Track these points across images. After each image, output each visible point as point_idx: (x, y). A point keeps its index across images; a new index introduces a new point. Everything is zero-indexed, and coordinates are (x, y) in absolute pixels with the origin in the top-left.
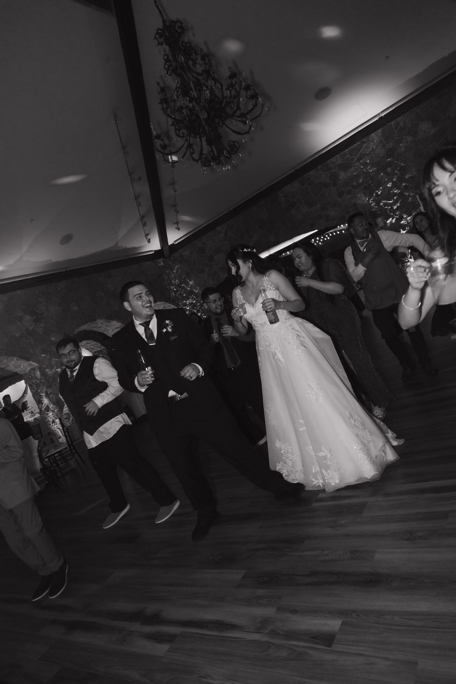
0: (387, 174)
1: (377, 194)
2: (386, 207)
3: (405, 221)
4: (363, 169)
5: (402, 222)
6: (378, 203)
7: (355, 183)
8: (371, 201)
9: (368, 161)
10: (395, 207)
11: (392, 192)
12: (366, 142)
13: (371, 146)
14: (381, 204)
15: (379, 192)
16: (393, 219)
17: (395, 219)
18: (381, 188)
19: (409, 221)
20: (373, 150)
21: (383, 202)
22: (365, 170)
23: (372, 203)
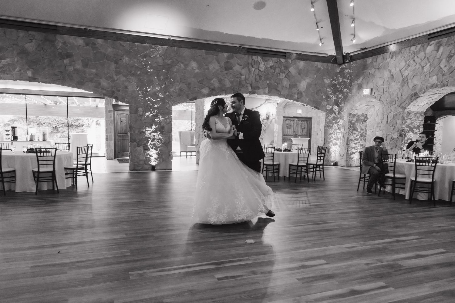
0: (159, 80)
1: (147, 89)
2: (149, 103)
3: (158, 120)
4: (143, 65)
5: (157, 119)
6: (144, 97)
7: (134, 72)
8: (140, 92)
9: (150, 62)
10: (155, 106)
11: (157, 94)
12: (154, 49)
13: (156, 53)
14: (147, 98)
15: (149, 89)
16: (150, 114)
17: (152, 114)
18: (151, 87)
19: (161, 121)
20: (156, 57)
21: (148, 98)
22: (145, 67)
23: (140, 94)
